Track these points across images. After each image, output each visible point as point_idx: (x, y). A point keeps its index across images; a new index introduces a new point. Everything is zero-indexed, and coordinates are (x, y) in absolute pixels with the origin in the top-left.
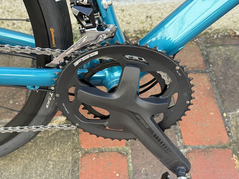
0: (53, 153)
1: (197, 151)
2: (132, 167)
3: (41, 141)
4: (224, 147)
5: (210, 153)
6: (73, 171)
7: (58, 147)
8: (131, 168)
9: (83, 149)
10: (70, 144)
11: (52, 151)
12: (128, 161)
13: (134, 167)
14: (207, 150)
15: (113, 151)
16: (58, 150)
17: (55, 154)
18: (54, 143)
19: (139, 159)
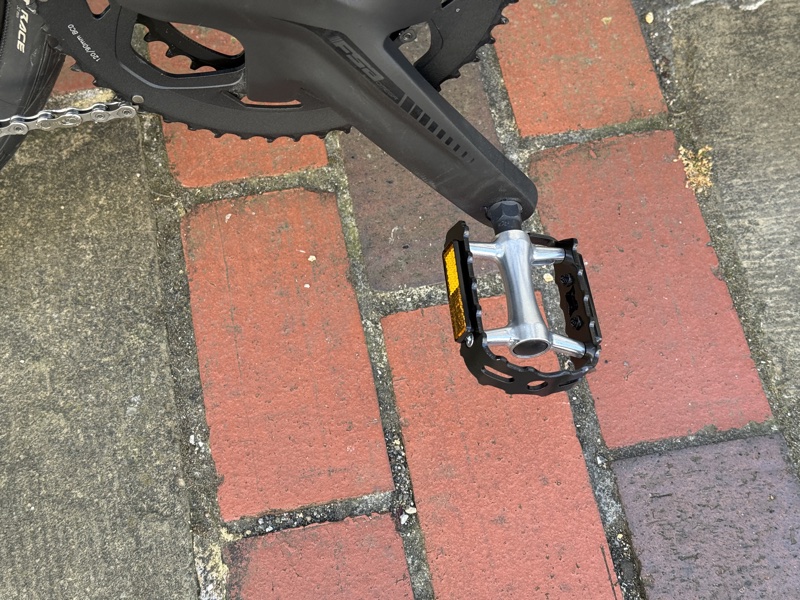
0: (87, 213)
1: (564, 151)
2: (356, 230)
3: (39, 179)
4: (651, 127)
5: (603, 152)
6: (165, 263)
7: (100, 194)
8: (354, 233)
9: (185, 189)
10: (139, 181)
11: (81, 209)
12: (340, 212)
13: (364, 228)
14: (594, 144)
15: (288, 186)
16: (100, 202)
17: (95, 216)
18: (84, 181)
19: (377, 201)
